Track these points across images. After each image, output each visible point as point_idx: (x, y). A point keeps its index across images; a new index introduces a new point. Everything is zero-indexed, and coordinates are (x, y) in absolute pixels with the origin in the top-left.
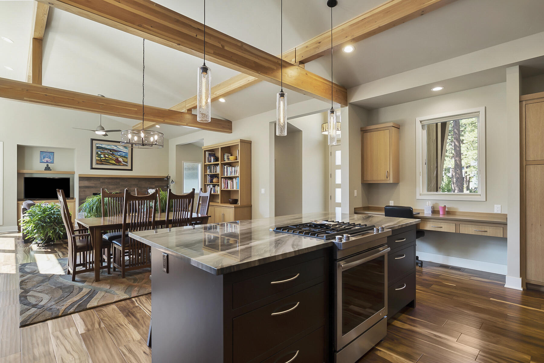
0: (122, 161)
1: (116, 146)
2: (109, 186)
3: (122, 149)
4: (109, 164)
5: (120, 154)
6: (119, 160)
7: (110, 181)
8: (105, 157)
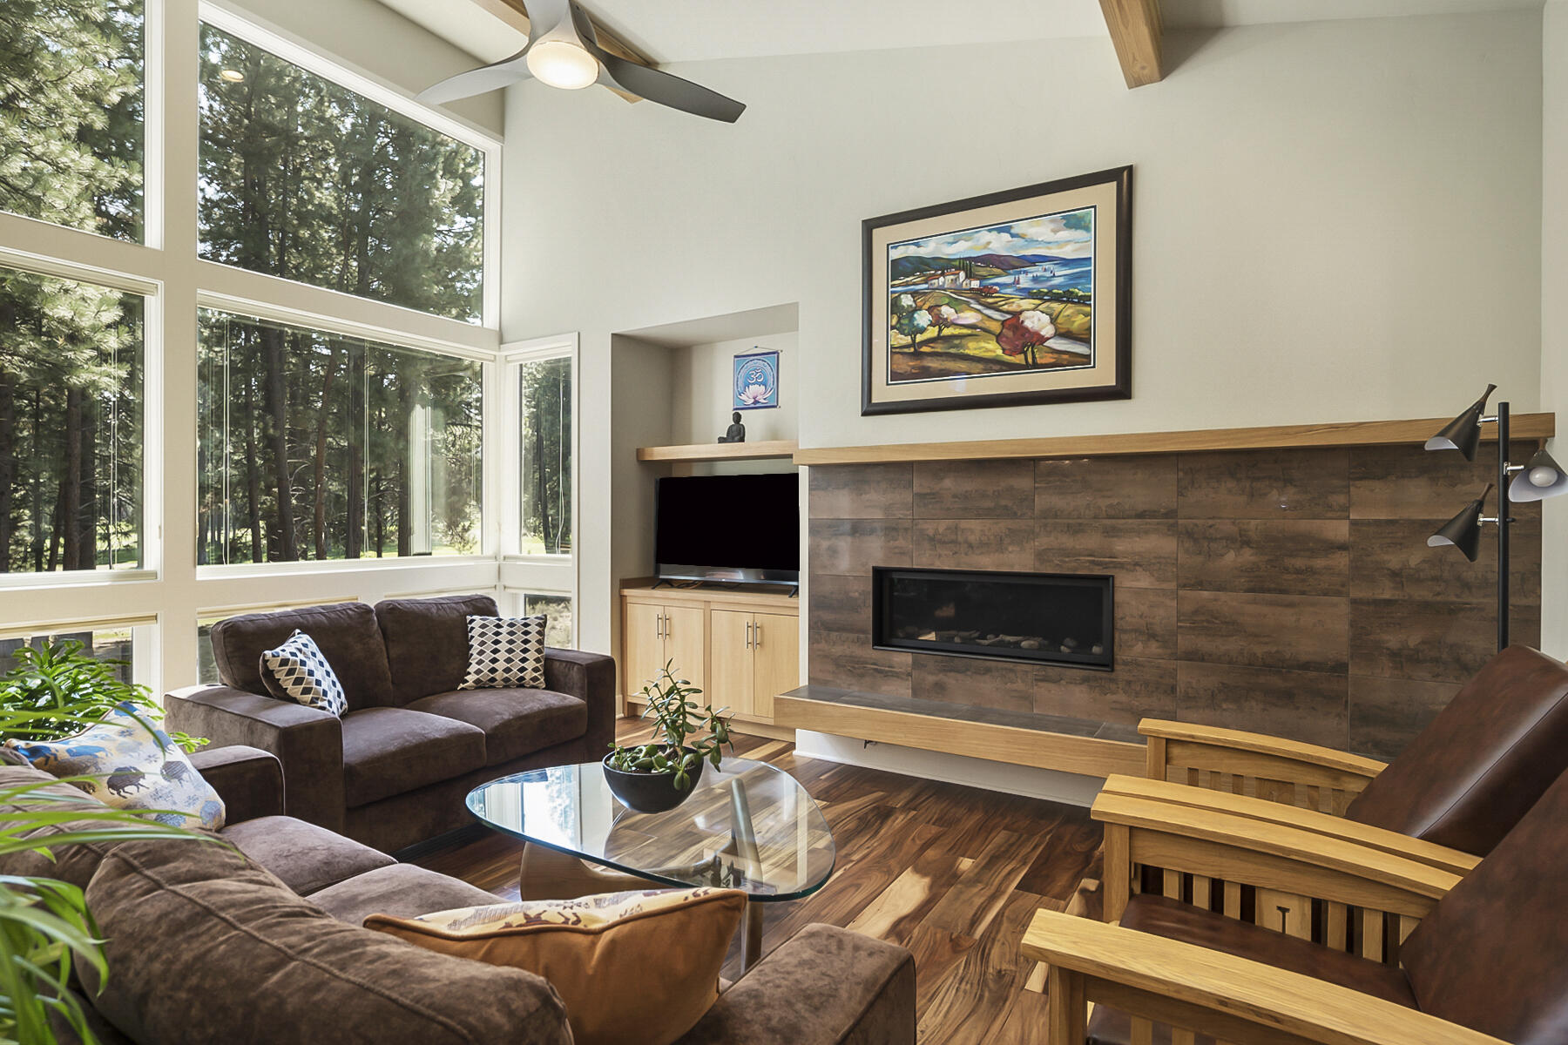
0: (1048, 330)
1: (1007, 230)
2: (964, 524)
3: (1050, 237)
4: (962, 366)
5: (1035, 279)
6: (1028, 324)
7: (968, 485)
8: (939, 322)
